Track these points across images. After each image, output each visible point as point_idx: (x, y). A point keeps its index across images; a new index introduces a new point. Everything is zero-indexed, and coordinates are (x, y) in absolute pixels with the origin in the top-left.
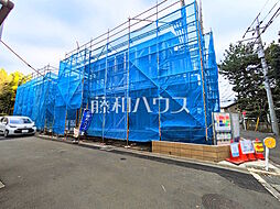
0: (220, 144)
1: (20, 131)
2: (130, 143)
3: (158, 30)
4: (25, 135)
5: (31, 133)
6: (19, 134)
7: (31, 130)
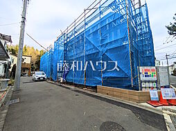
0: (144, 90)
1: (39, 78)
2: (87, 87)
3: (101, 13)
4: (42, 81)
5: (44, 80)
6: (39, 80)
7: (44, 78)
